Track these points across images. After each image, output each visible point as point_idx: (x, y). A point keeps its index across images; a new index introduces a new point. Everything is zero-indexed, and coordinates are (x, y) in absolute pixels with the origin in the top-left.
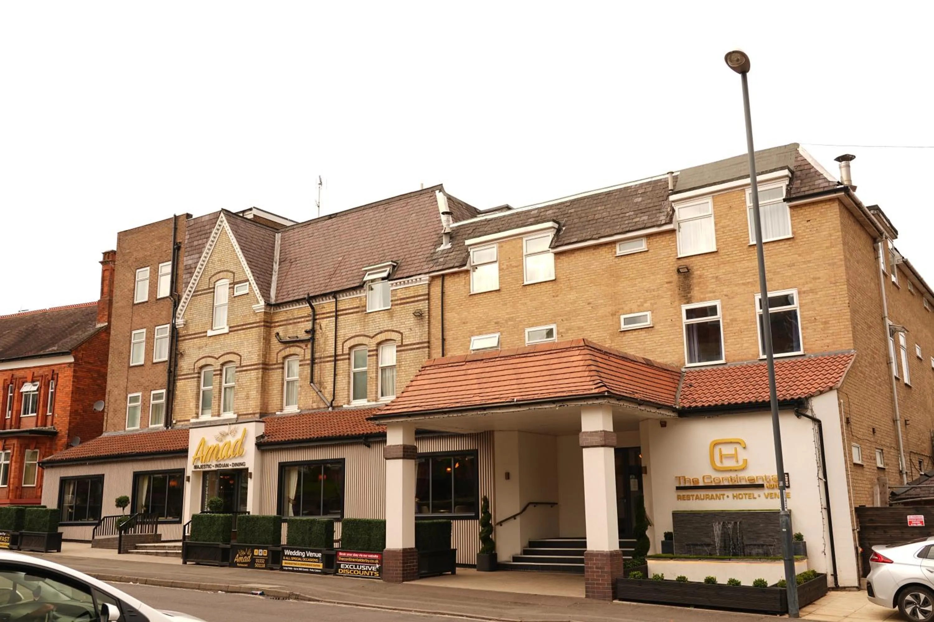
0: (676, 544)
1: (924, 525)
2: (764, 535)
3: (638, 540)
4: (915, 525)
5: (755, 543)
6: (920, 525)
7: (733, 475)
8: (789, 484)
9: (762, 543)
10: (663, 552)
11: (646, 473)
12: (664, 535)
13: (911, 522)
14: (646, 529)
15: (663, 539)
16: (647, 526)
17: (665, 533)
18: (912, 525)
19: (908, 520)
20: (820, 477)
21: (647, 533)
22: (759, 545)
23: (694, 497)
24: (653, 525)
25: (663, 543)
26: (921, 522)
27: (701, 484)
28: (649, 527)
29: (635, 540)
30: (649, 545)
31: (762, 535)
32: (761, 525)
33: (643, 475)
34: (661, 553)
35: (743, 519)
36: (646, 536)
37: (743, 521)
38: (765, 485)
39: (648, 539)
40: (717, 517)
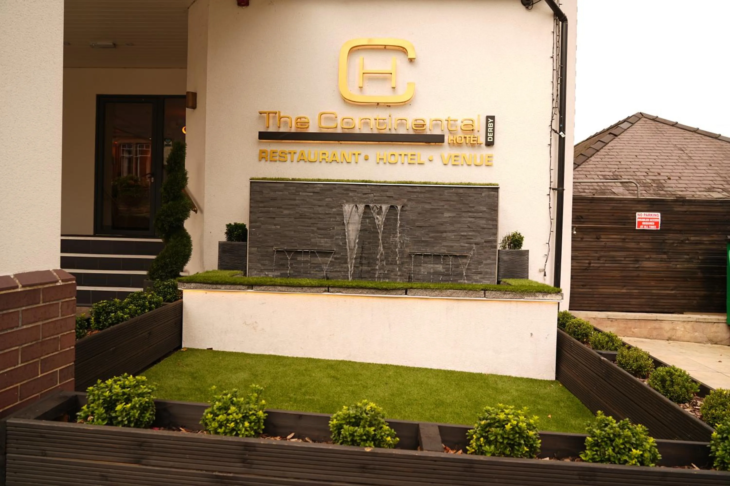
0: (254, 249)
1: (659, 229)
2: (452, 236)
3: (167, 239)
4: (646, 228)
5: (428, 251)
6: (653, 228)
7: (382, 114)
8: (493, 137)
9: (444, 251)
10: (222, 265)
11: (194, 107)
12: (225, 229)
13: (640, 223)
14: (186, 216)
15: (224, 238)
16: (189, 211)
17: (229, 226)
18: (641, 228)
19: (637, 220)
20: (554, 127)
21: (188, 225)
22: (437, 256)
23: (296, 157)
24: (202, 212)
25: (221, 245)
26: (656, 224)
27: (312, 129)
28: (192, 213)
29: (160, 240)
30: (190, 250)
31: (444, 235)
32: (447, 215)
33: (188, 111)
34: (216, 267)
35: (409, 200)
36: (184, 230)
37: (410, 204)
38: (446, 138)
39: (188, 238)
40: (351, 194)
